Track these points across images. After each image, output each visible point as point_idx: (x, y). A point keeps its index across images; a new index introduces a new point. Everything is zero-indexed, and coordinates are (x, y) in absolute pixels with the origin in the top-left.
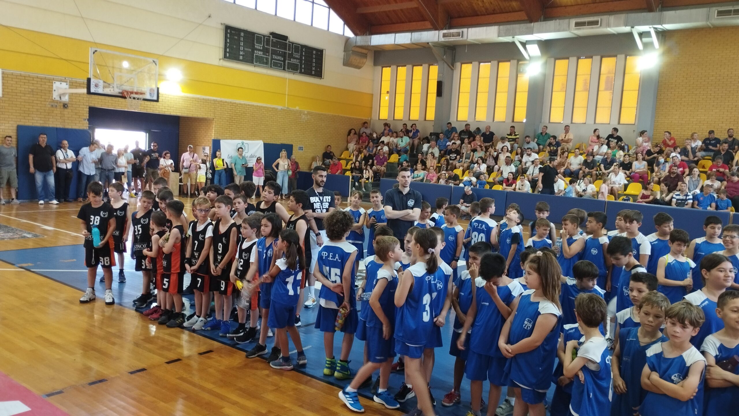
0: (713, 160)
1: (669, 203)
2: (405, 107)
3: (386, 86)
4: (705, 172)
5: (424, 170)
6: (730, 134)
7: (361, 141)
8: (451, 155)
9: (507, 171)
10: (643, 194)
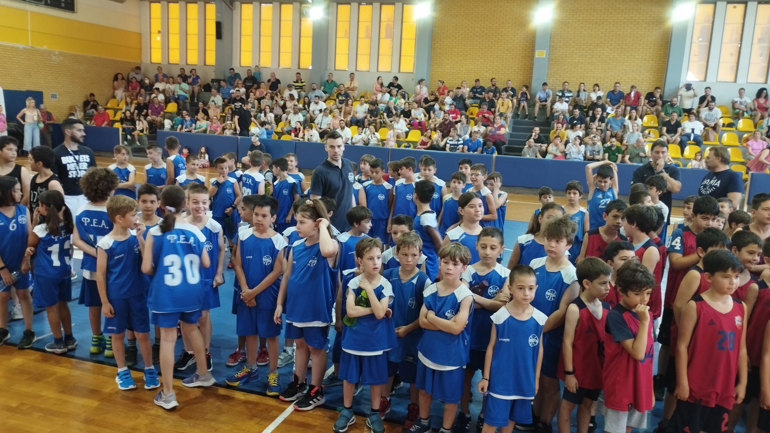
0: (480, 107)
1: (444, 148)
2: (181, 49)
3: (156, 24)
4: (473, 119)
5: (207, 120)
6: (493, 83)
7: (130, 88)
8: (236, 104)
9: (296, 119)
10: (422, 140)
